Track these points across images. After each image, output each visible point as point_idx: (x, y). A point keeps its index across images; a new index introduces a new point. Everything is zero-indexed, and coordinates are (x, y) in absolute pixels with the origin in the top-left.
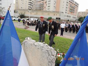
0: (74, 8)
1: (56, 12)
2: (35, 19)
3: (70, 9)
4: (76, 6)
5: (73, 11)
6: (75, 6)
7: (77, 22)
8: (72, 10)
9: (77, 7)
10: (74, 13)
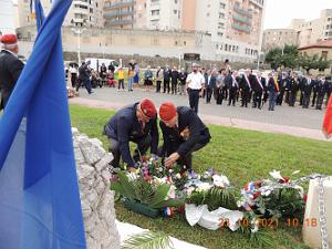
0: (250, 17)
1: (184, 32)
2: (101, 61)
3: (236, 21)
4: (256, 6)
5: (244, 27)
6: (252, 7)
7: (262, 68)
8: (242, 23)
9: (258, 11)
10: (248, 33)
